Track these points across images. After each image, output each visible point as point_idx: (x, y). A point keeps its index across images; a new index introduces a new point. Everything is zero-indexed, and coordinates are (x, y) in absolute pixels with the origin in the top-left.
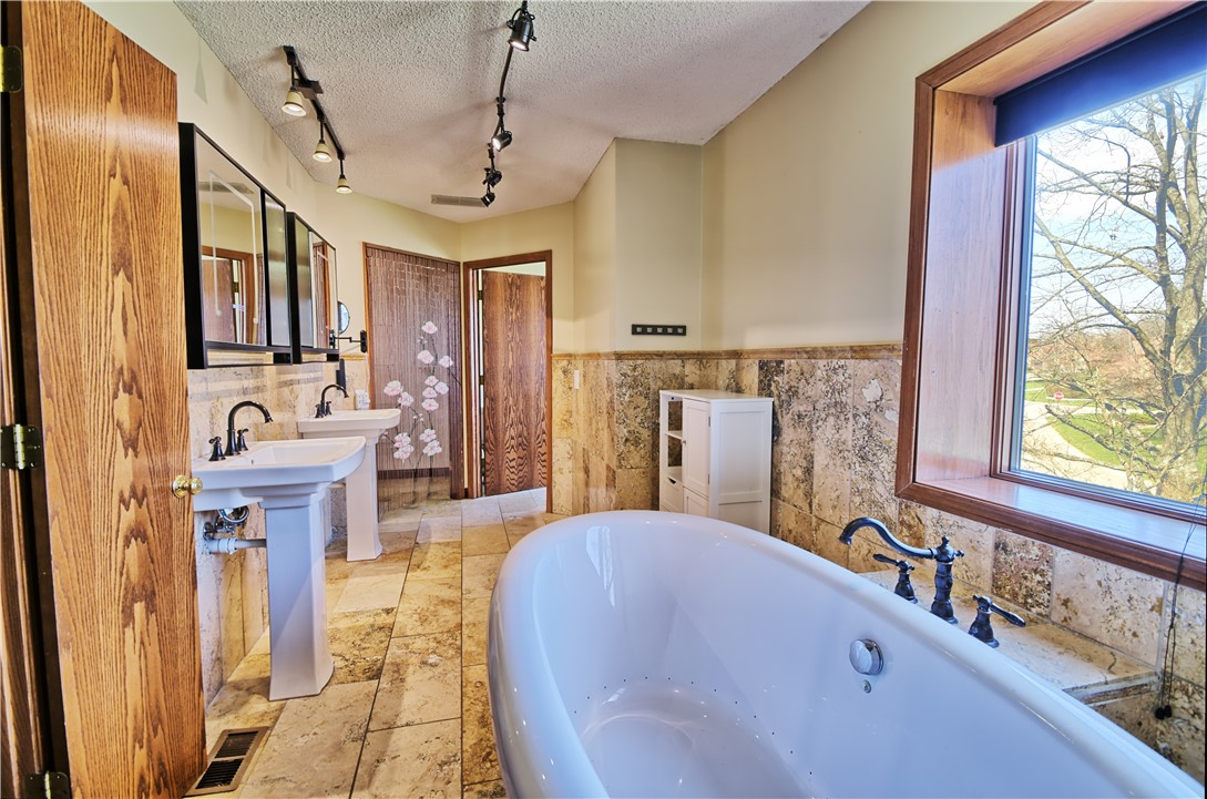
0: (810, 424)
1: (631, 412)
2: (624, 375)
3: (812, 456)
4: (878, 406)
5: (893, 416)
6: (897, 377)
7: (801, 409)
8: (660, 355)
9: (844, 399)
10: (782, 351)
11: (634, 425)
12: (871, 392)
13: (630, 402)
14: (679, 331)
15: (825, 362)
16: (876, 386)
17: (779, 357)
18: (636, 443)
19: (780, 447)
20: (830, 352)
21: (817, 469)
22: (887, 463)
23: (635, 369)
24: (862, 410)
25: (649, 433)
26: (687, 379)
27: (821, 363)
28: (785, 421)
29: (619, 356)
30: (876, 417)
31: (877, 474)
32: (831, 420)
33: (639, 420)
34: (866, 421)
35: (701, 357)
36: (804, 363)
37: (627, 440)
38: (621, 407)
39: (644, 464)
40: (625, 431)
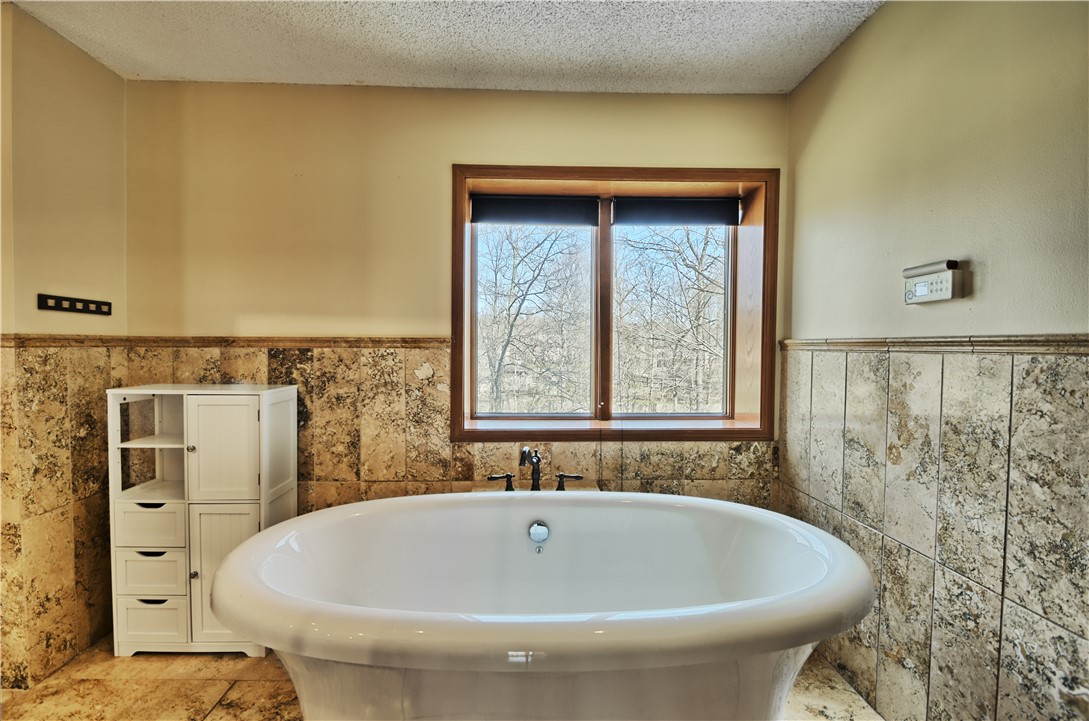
0: (354, 404)
1: (41, 427)
2: (30, 371)
3: (357, 431)
4: (431, 381)
5: (444, 389)
6: (446, 361)
7: (341, 392)
8: (80, 341)
9: (395, 379)
10: (312, 340)
11: (46, 447)
12: (424, 372)
13: (39, 411)
14: (102, 308)
15: (371, 350)
16: (429, 367)
17: (305, 346)
18: (52, 471)
19: (309, 431)
20: (377, 342)
21: (365, 440)
22: (440, 422)
23: (45, 361)
24: (414, 386)
25: (68, 453)
26: (113, 373)
27: (365, 351)
28: (315, 405)
29: (21, 342)
30: (428, 390)
31: (432, 431)
32: (381, 397)
33: (53, 437)
34: (420, 394)
35: (130, 344)
36: (345, 352)
37: (37, 471)
38: (26, 421)
39: (62, 500)
40: (34, 457)
